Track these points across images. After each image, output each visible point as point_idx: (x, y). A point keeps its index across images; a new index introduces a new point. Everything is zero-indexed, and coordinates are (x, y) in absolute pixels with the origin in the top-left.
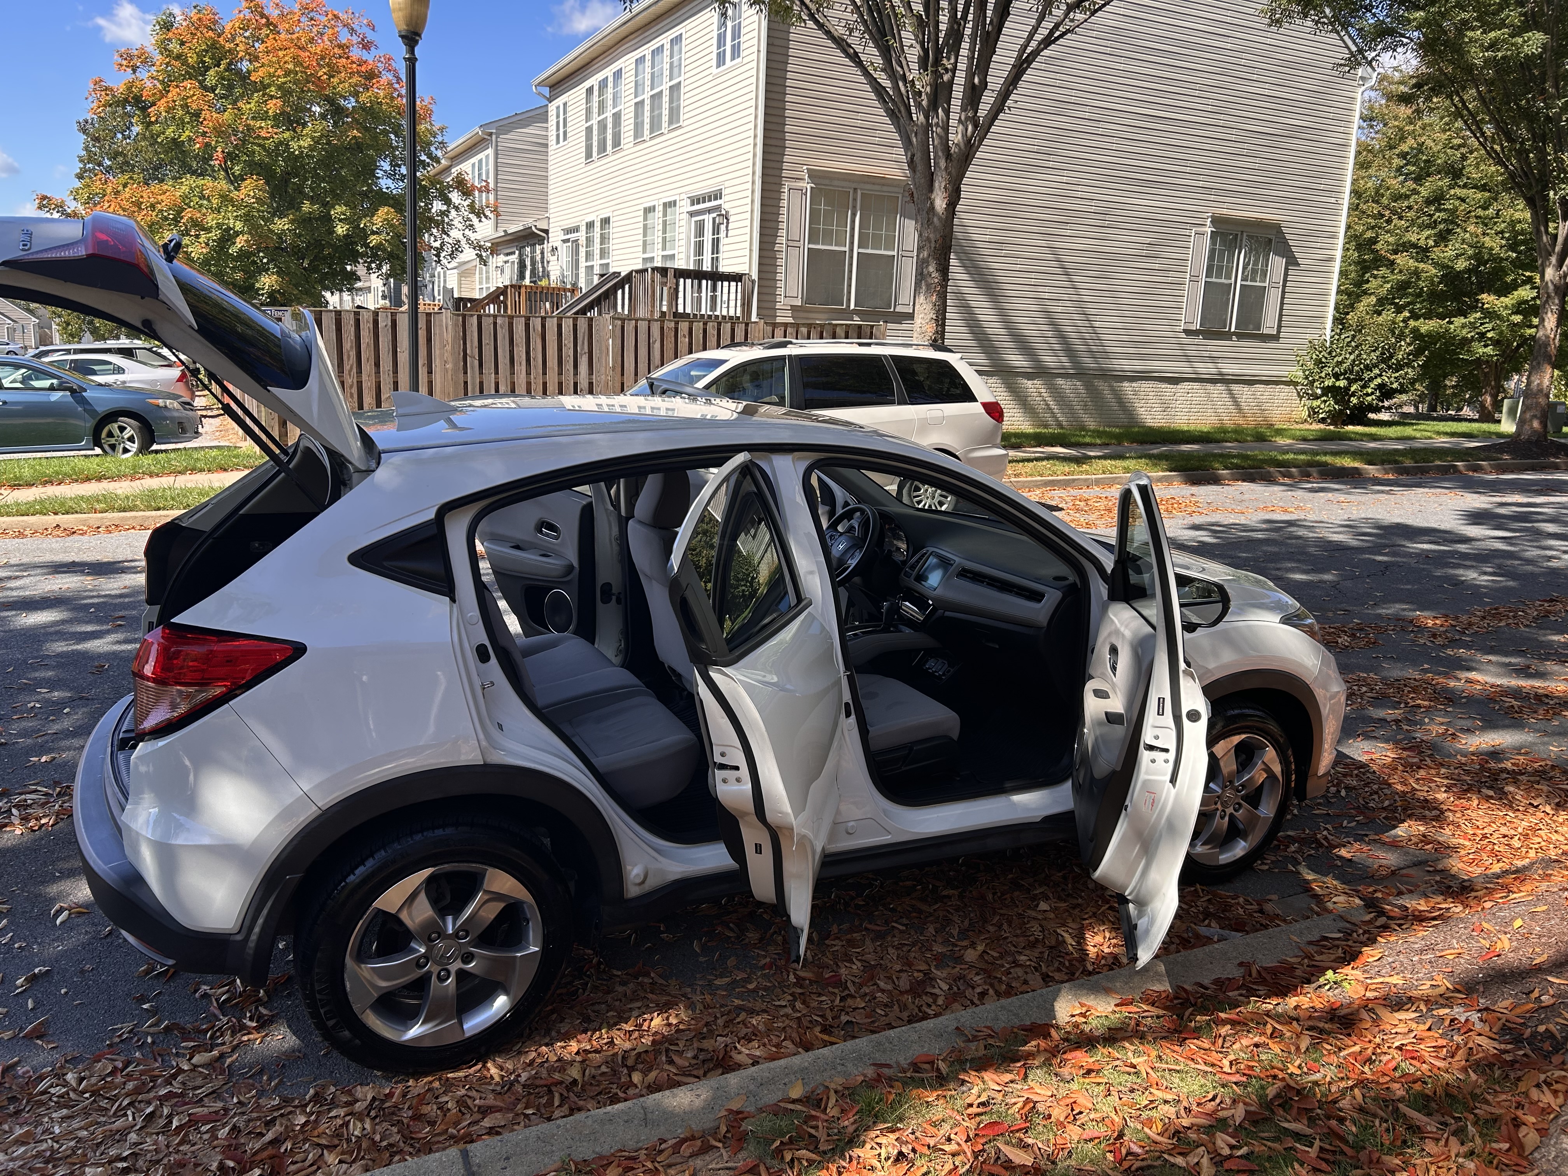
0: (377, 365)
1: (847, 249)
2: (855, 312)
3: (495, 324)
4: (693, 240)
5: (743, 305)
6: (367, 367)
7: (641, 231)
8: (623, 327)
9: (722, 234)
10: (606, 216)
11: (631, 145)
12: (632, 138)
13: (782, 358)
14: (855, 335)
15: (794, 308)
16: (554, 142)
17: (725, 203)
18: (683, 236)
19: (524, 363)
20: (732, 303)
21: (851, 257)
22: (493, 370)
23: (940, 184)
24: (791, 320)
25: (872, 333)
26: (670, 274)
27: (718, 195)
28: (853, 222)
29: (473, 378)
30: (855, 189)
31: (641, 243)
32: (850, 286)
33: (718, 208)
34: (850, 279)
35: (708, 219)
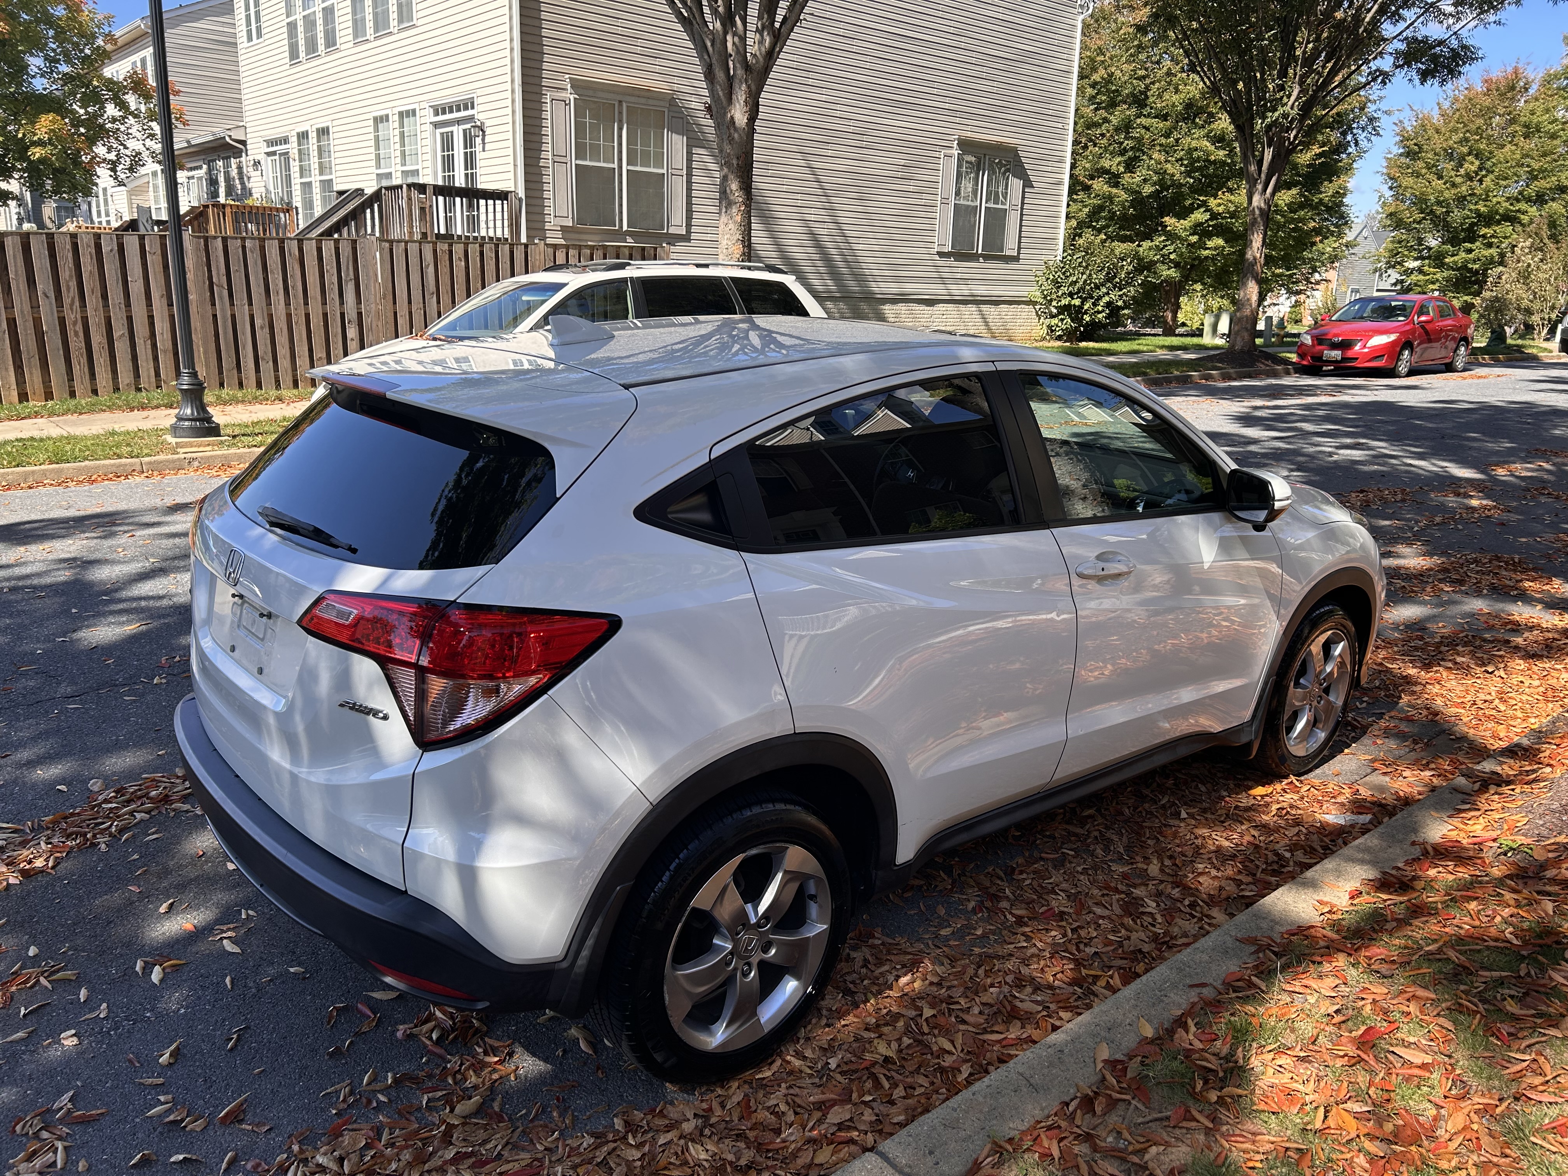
0: (105, 297)
1: (615, 166)
2: (628, 233)
3: (244, 247)
4: (439, 154)
5: (511, 225)
6: (93, 301)
7: (372, 143)
8: (391, 250)
9: (479, 148)
10: (324, 125)
11: (351, 44)
12: (351, 37)
13: (624, 281)
14: (639, 257)
15: (564, 229)
16: (245, 39)
17: (480, 113)
18: (427, 149)
19: (281, 292)
20: (499, 224)
21: (621, 175)
22: (245, 301)
23: (741, 95)
24: (562, 242)
25: (655, 255)
26: (429, 191)
27: (469, 104)
28: (620, 137)
29: (223, 310)
30: (620, 102)
31: (373, 156)
32: (621, 205)
33: (471, 118)
34: (621, 198)
35: (458, 132)
